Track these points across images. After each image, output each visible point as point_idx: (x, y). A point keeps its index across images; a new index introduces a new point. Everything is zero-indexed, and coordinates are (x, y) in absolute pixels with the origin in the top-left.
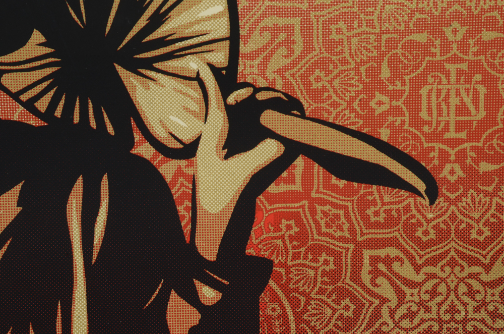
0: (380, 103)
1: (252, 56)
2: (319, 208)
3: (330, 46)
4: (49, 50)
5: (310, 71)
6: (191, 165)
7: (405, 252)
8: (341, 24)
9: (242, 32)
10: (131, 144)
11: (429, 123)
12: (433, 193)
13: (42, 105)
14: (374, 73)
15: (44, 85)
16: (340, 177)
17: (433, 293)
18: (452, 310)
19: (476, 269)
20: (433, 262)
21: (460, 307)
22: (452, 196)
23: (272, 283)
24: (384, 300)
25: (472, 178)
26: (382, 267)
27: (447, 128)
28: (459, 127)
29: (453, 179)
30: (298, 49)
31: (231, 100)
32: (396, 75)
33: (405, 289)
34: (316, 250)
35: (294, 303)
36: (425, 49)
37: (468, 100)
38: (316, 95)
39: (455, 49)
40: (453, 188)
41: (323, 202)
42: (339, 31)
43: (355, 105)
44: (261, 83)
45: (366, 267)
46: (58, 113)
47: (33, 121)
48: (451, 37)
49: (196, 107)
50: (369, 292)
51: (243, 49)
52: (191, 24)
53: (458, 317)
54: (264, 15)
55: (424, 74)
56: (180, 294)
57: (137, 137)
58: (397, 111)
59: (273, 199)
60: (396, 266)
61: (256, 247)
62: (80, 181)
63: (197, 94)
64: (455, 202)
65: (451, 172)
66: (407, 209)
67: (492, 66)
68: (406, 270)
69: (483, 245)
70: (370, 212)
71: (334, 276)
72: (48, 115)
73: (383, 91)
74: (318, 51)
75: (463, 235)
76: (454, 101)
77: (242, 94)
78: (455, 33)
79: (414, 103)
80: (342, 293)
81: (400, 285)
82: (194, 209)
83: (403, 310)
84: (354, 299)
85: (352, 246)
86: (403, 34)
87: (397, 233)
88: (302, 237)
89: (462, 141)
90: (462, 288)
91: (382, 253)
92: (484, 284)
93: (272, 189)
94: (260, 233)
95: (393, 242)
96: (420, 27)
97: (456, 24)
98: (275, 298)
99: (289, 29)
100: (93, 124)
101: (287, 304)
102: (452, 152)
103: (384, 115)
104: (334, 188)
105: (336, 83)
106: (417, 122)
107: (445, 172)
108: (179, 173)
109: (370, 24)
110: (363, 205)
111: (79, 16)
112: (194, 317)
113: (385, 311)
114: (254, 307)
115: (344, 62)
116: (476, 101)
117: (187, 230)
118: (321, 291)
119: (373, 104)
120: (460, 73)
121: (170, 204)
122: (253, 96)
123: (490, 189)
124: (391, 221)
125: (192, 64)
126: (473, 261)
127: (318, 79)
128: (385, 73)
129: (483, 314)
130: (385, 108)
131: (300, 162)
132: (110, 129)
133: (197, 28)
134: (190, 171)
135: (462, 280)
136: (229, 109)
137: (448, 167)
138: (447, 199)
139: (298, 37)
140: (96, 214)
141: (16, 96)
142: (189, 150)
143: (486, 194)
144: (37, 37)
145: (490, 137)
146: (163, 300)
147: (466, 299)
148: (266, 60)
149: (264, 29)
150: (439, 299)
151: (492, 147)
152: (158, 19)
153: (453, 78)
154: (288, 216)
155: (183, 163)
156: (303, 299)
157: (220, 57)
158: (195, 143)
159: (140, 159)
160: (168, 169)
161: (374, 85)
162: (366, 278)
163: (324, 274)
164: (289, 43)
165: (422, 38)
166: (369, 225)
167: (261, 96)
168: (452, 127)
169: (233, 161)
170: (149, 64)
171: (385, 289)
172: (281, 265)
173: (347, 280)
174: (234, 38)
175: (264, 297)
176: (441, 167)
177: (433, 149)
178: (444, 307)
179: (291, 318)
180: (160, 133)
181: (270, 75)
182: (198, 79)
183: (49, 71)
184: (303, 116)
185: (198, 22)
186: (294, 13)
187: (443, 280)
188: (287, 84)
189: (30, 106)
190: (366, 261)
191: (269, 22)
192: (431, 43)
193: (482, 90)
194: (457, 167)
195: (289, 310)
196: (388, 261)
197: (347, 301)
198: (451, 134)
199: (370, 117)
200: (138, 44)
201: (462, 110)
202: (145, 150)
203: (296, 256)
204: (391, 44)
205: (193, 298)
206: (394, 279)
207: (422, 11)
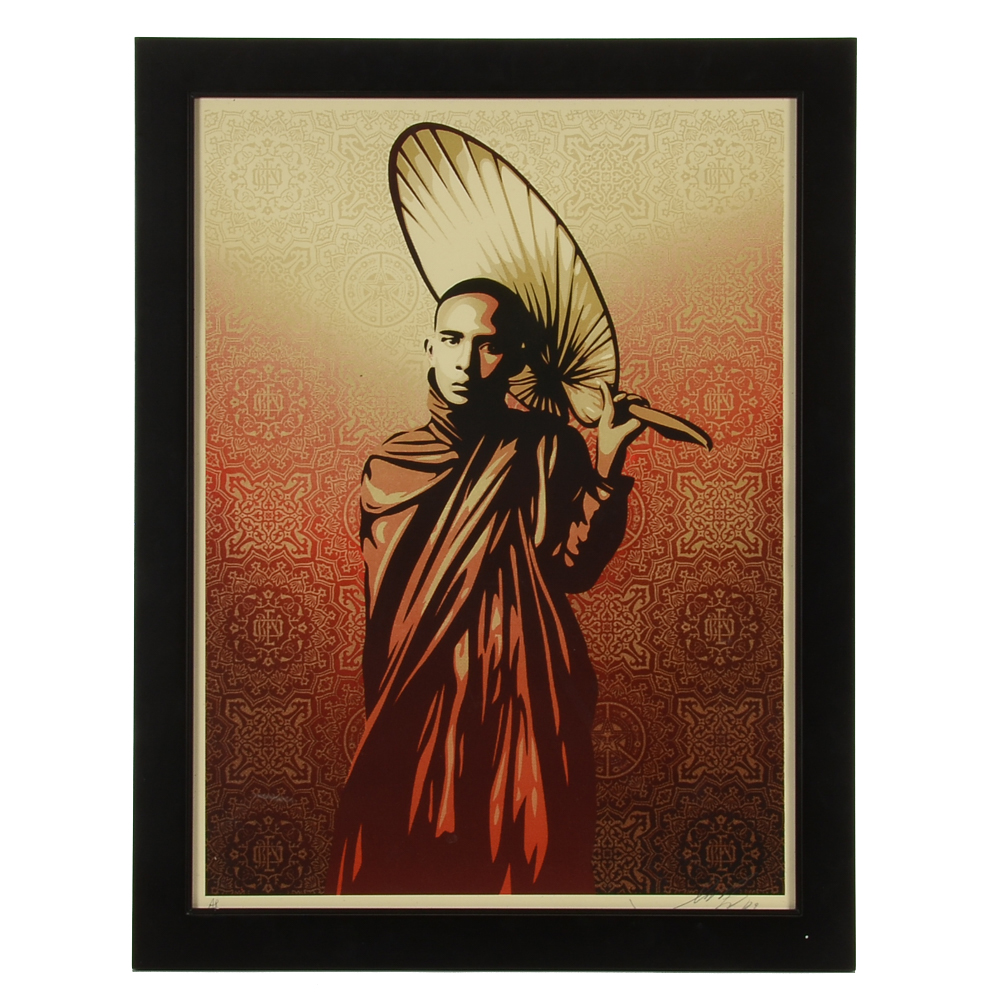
0: (685, 402)
1: (626, 378)
2: (656, 452)
3: (662, 374)
4: (532, 375)
5: (653, 386)
6: (596, 431)
7: (698, 474)
8: (667, 364)
9: (621, 367)
10: (568, 421)
11: (708, 412)
12: (710, 445)
13: (528, 401)
14: (682, 387)
15: (529, 391)
16: (667, 437)
17: (711, 495)
18: (719, 503)
19: (731, 483)
20: (710, 479)
21: (723, 502)
22: (719, 447)
23: (634, 489)
24: (687, 499)
25: (728, 439)
26: (686, 481)
27: (716, 415)
28: (722, 414)
29: (719, 439)
30: (647, 375)
31: (615, 399)
32: (693, 388)
33: (698, 493)
34: (655, 473)
35: (645, 499)
36: (706, 376)
37: (726, 401)
38: (655, 398)
39: (719, 377)
40: (719, 443)
41: (659, 450)
42: (666, 367)
43: (674, 402)
44: (630, 392)
45: (679, 482)
46: (535, 405)
47: (524, 409)
48: (717, 371)
49: (598, 403)
50: (680, 494)
51: (621, 374)
52: (598, 363)
53: (722, 507)
54: (631, 359)
55: (705, 388)
56: (590, 494)
57: (571, 417)
58: (693, 406)
59: (635, 448)
60: (693, 481)
61: (626, 471)
62: (544, 438)
63: (600, 397)
64: (720, 450)
65: (718, 436)
66: (698, 453)
67: (736, 385)
68: (697, 483)
69: (733, 471)
70: (681, 454)
71: (664, 486)
72: (530, 406)
73: (687, 396)
74: (656, 377)
75: (724, 466)
76: (719, 401)
77: (620, 397)
78: (719, 369)
79: (701, 402)
80: (668, 495)
81: (695, 491)
82: (597, 452)
83: (696, 503)
84: (673, 498)
85: (672, 471)
86: (695, 369)
87: (693, 465)
88: (648, 466)
89: (723, 421)
90: (724, 493)
91: (686, 474)
92: (735, 491)
93: (634, 443)
94: (628, 464)
95: (691, 469)
96: (703, 366)
97: (719, 365)
98: (635, 497)
99: (643, 366)
100: (551, 411)
101: (641, 500)
102: (719, 426)
103: (687, 408)
104: (664, 443)
105: (665, 392)
106: (703, 412)
107: (716, 436)
108: (590, 435)
109: (680, 364)
110: (678, 451)
111: (546, 358)
112: (596, 506)
113: (688, 504)
114: (625, 501)
115: (669, 382)
116: (729, 402)
117: (594, 463)
118: (658, 494)
119: (682, 402)
120: (722, 388)
121: (585, 450)
122: (626, 398)
123: (736, 444)
124: (690, 459)
125: (598, 382)
126: (729, 479)
127: (656, 390)
128: (688, 388)
129: (734, 506)
130: (688, 404)
131: (648, 430)
132: (559, 413)
133: (600, 365)
134: (595, 434)
135: (724, 488)
136: (614, 404)
137: (717, 433)
138: (717, 449)
139: (647, 369)
140: (551, 454)
141: (516, 397)
142: (595, 424)
143: (735, 446)
144: (527, 368)
145: (736, 419)
146: (582, 497)
147: (726, 498)
148: (632, 380)
149: (631, 365)
150: (713, 498)
151: (737, 424)
152: (583, 360)
153: (719, 390)
154: (642, 456)
155: (592, 430)
156: (649, 498)
157: (611, 379)
158: (598, 420)
159: (572, 428)
160: (585, 433)
161: (682, 393)
162: (679, 487)
163: (659, 485)
164: (643, 372)
165: (704, 371)
166: (681, 461)
167: (629, 398)
168: (719, 414)
169: (615, 429)
170: (577, 382)
171: (688, 493)
172: (638, 480)
173: (670, 488)
174: (617, 369)
175: (630, 496)
176: (714, 434)
177: (710, 424)
178: (716, 502)
179: (643, 507)
180: (582, 415)
181: (634, 388)
182: (600, 389)
183: (532, 385)
184: (649, 408)
185: (601, 361)
186: (645, 358)
187: (715, 488)
188: (642, 392)
189: (522, 401)
190: (679, 479)
191: (633, 362)
192: (708, 374)
193: (732, 396)
194: (721, 433)
195: (642, 503)
196: (689, 479)
197: (670, 499)
198: (718, 418)
199: (680, 409)
200: (573, 372)
201: (723, 405)
202: (574, 424)
203: (646, 476)
204: (690, 374)
205: (595, 496)
206: (692, 488)
207: (704, 358)
